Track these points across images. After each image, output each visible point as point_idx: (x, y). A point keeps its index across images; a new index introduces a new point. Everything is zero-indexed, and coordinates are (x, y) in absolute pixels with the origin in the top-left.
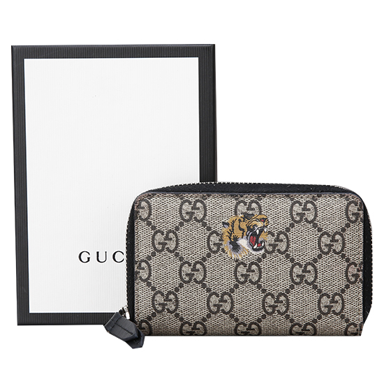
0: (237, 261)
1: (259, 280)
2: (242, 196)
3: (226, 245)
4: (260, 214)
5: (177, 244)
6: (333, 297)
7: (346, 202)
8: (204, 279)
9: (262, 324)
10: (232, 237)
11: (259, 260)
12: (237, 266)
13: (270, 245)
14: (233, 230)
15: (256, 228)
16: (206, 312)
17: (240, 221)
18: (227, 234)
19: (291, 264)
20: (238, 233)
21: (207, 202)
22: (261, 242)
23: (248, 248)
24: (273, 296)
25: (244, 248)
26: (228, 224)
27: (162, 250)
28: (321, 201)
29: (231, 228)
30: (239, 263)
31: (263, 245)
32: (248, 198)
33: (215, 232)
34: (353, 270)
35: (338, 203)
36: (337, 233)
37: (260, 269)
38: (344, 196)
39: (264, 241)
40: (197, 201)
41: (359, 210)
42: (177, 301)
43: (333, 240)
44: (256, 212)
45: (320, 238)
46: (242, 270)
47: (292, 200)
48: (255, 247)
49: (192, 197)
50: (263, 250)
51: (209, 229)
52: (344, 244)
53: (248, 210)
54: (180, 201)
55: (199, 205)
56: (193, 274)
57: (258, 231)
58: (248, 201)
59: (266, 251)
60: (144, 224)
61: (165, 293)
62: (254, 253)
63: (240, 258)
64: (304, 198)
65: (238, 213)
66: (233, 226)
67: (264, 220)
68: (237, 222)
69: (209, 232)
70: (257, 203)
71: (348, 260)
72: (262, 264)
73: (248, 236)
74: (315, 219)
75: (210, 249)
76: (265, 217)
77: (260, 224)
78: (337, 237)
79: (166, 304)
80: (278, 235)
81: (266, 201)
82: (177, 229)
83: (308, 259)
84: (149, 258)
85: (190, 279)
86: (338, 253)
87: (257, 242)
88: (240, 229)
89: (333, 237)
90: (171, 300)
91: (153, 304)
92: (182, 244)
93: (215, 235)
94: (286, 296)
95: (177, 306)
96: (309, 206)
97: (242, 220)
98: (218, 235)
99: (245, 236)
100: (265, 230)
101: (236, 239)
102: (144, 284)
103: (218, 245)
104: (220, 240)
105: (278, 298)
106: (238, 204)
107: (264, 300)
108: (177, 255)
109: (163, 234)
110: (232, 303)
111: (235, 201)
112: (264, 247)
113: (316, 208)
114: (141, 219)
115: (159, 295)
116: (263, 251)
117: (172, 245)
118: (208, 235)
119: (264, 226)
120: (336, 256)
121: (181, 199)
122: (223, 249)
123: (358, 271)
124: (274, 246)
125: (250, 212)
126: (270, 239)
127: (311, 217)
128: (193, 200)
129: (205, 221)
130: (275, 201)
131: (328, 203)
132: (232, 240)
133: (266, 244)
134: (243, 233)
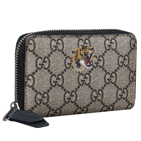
0: (79, 73)
1: (89, 83)
2: (81, 36)
4: (90, 46)
5: (49, 64)
6: (123, 90)
7: (130, 39)
8: (63, 84)
9: (89, 108)
10: (77, 60)
11: (90, 72)
12: (79, 75)
13: (95, 63)
14: (77, 55)
16: (63, 102)
17: (80, 50)
18: (74, 58)
19: (105, 73)
20: (79, 57)
21: (64, 40)
22: (91, 62)
23: (84, 65)
24: (96, 91)
25: (82, 65)
26: (74, 52)
27: (41, 68)
28: (119, 38)
30: (80, 74)
31: (92, 63)
32: (84, 37)
33: (68, 57)
34: (132, 75)
35: (126, 39)
37: (90, 77)
40: (59, 39)
41: (135, 43)
42: (48, 97)
44: (88, 45)
45: (119, 58)
46: (82, 78)
47: (105, 38)
48: (88, 65)
49: (56, 37)
50: (92, 66)
51: (65, 55)
52: (129, 61)
53: (84, 44)
54: (50, 40)
55: (60, 41)
56: (57, 81)
57: (89, 56)
58: (84, 39)
59: (93, 66)
60: (31, 53)
61: (42, 93)
62: (88, 68)
63: (81, 71)
64: (110, 37)
65: (79, 45)
66: (77, 53)
67: (92, 49)
69: (65, 57)
70: (88, 40)
71: (130, 70)
72: (91, 74)
73: (84, 58)
74: (116, 48)
75: (66, 67)
76: (93, 48)
77: (90, 52)
79: (43, 100)
81: (92, 39)
82: (49, 56)
83: (113, 70)
84: (34, 73)
85: (56, 85)
86: (126, 66)
87: (89, 62)
88: (81, 55)
90: (45, 97)
91: (35, 100)
92: (52, 64)
93: (68, 58)
94: (102, 91)
95: (48, 100)
96: (113, 41)
97: (82, 49)
98: (70, 58)
99: (83, 59)
100: (93, 55)
101: (79, 60)
102: (30, 89)
103: (70, 64)
105: (98, 92)
106: (79, 41)
107: (91, 94)
108: (49, 71)
109: (42, 59)
110: (76, 97)
111: (77, 39)
112: (92, 64)
113: (116, 42)
114: (30, 51)
115: (39, 94)
116: (92, 67)
117: (46, 65)
118: (65, 58)
119: (93, 53)
121: (50, 38)
122: (72, 66)
123: (134, 75)
124: (97, 63)
125: (85, 45)
126: (95, 60)
127: (114, 47)
128: (56, 39)
129: (63, 51)
130: (97, 39)
131: (122, 39)
132: (77, 61)
133: (93, 63)
134: (82, 57)
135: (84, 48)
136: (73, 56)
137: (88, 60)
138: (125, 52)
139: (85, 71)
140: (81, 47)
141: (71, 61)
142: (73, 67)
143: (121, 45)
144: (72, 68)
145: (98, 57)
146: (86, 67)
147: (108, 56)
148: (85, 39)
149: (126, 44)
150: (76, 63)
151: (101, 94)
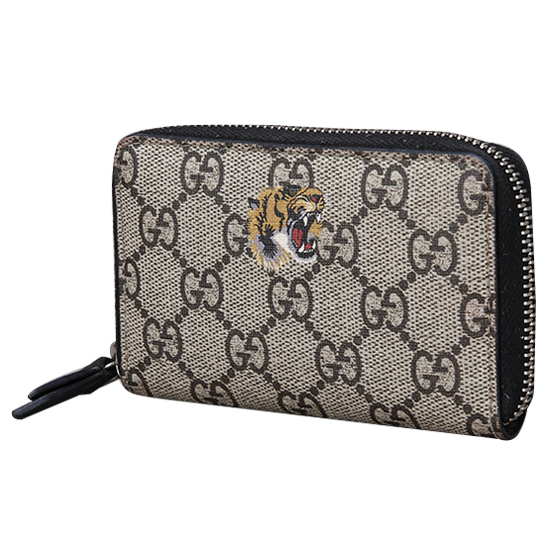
1: (307, 315)
2: (282, 150)
3: (254, 243)
5: (177, 234)
6: (439, 361)
10: (263, 229)
11: (308, 276)
12: (273, 283)
13: (326, 248)
14: (266, 213)
15: (303, 213)
17: (277, 197)
18: (255, 221)
19: (361, 289)
20: (272, 220)
21: (225, 158)
23: (289, 251)
24: (332, 347)
25: (283, 250)
26: (257, 202)
27: (155, 243)
28: (417, 168)
29: (262, 210)
30: (276, 279)
31: (314, 247)
32: (293, 154)
33: (236, 216)
34: (475, 309)
36: (441, 233)
37: (309, 294)
38: (456, 159)
39: (315, 240)
40: (211, 155)
41: (484, 189)
42: (179, 340)
43: (435, 247)
44: (304, 183)
45: (411, 240)
46: (281, 291)
47: (367, 161)
48: (301, 250)
49: (203, 148)
50: (315, 257)
51: (226, 209)
52: (455, 256)
53: (291, 177)
54: (183, 154)
55: (212, 162)
56: (203, 293)
57: (306, 220)
59: (319, 258)
61: (161, 323)
63: (277, 269)
64: (387, 159)
65: (275, 181)
66: (265, 208)
67: (317, 199)
68: (272, 200)
69: (226, 216)
70: (307, 165)
71: (464, 289)
72: (313, 285)
73: (289, 227)
74: (402, 202)
75: (228, 248)
76: (319, 193)
77: (310, 207)
78: (443, 241)
79: (164, 344)
80: (340, 229)
81: (323, 162)
83: (391, 281)
84: (137, 256)
85: (199, 302)
86: (443, 274)
87: (304, 240)
88: (278, 214)
89: (435, 241)
90: (170, 337)
91: (145, 341)
93: (235, 221)
94: (354, 349)
95: (180, 349)
96: (395, 176)
97: (281, 196)
98: (240, 221)
99: (284, 228)
100: (318, 218)
101: (270, 232)
104: (244, 232)
105: (342, 352)
106: (275, 164)
108: (176, 254)
110: (267, 352)
111: (271, 159)
112: (316, 251)
113: (406, 182)
114: (125, 184)
115: (152, 325)
116: (314, 260)
118: (224, 220)
120: (441, 279)
121: (186, 150)
123: (487, 311)
124: (333, 251)
125: (295, 182)
126: (326, 237)
127: (396, 199)
128: (203, 153)
129: (221, 194)
130: (338, 163)
131: (429, 171)
132: (264, 234)
133: (319, 245)
134: (281, 222)
135: (289, 190)
136: (252, 213)
137: (300, 234)
138: (437, 219)
139: (291, 270)
140: (279, 187)
141: (245, 232)
143: (420, 194)
144: (247, 256)
145: (336, 228)
146: (295, 257)
147: (371, 230)
148: (295, 160)
149: (443, 192)
150: (262, 239)
151: (352, 360)
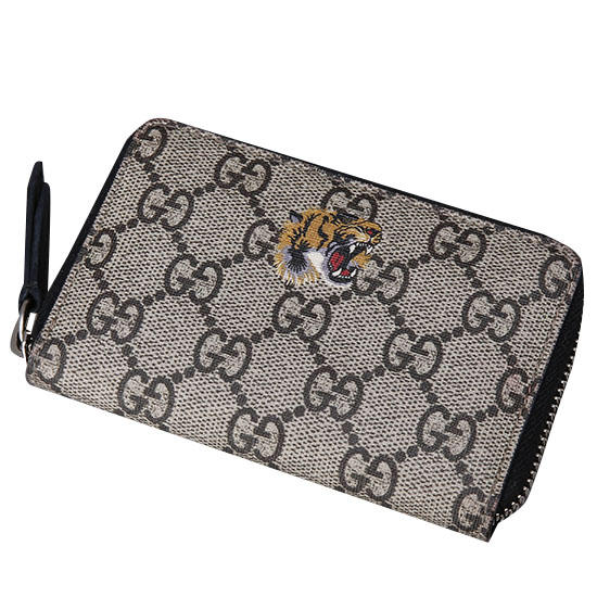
135: (343, 217)
138: (509, 287)
139: (315, 289)
140: (332, 211)
142: (271, 260)
143: (498, 261)
144: (266, 263)
145: (386, 264)
146: (324, 277)
147: (428, 276)
149: (524, 266)
150: (292, 251)
151: (351, 394)
